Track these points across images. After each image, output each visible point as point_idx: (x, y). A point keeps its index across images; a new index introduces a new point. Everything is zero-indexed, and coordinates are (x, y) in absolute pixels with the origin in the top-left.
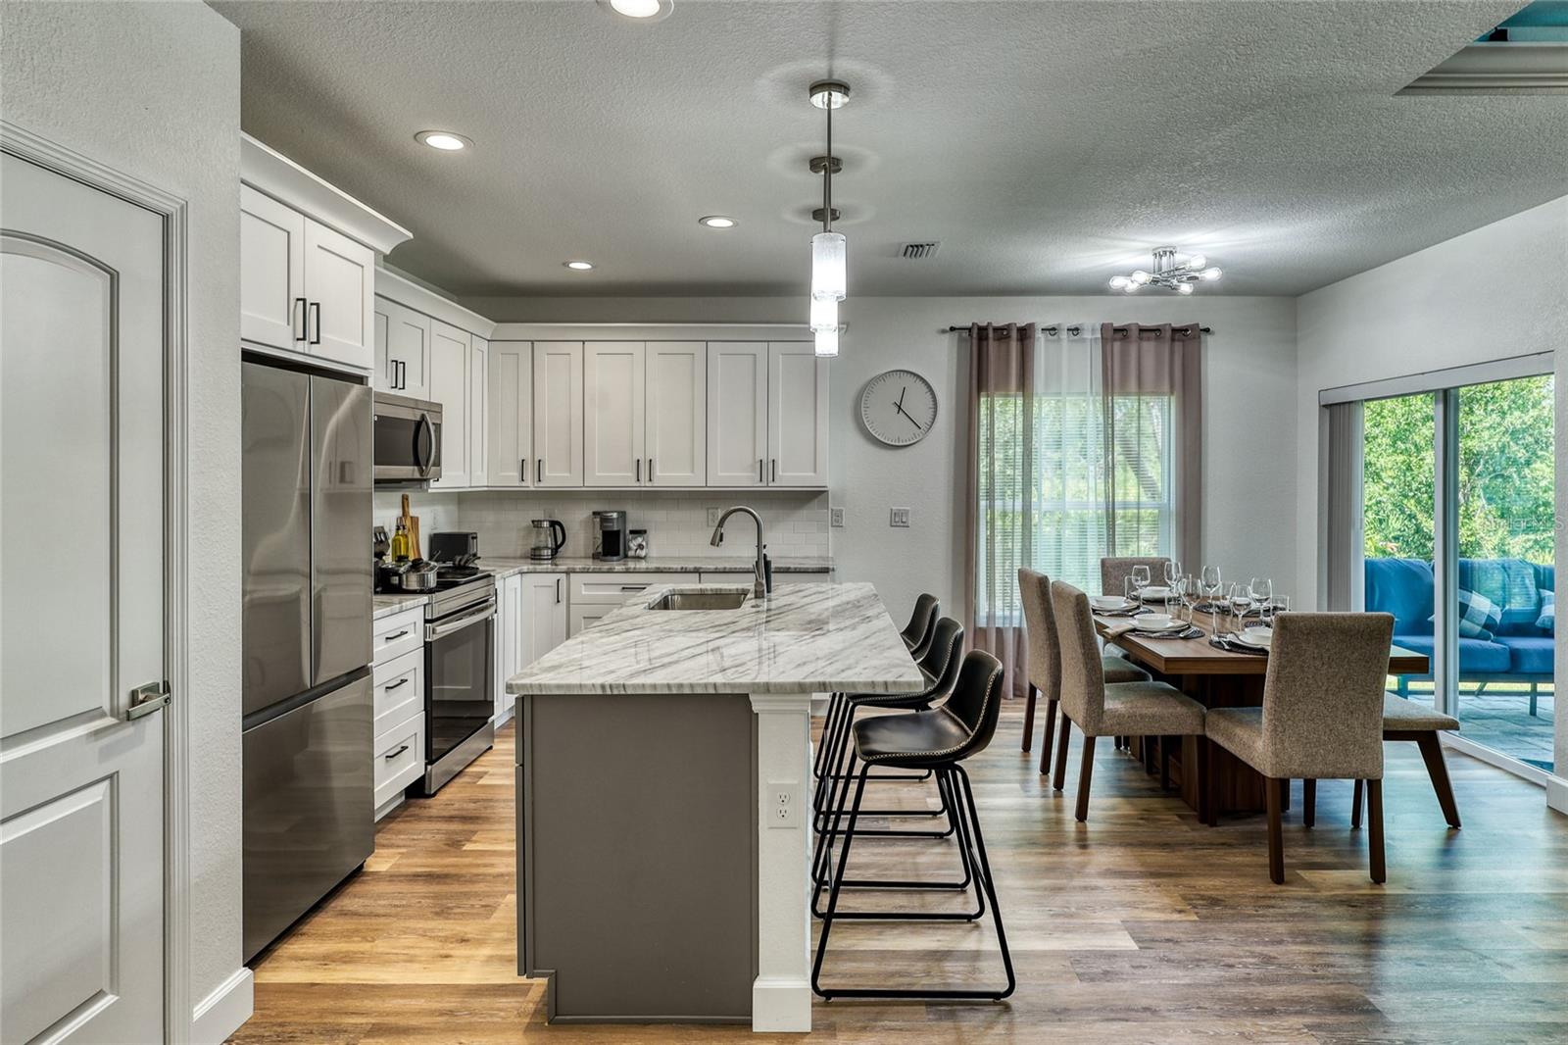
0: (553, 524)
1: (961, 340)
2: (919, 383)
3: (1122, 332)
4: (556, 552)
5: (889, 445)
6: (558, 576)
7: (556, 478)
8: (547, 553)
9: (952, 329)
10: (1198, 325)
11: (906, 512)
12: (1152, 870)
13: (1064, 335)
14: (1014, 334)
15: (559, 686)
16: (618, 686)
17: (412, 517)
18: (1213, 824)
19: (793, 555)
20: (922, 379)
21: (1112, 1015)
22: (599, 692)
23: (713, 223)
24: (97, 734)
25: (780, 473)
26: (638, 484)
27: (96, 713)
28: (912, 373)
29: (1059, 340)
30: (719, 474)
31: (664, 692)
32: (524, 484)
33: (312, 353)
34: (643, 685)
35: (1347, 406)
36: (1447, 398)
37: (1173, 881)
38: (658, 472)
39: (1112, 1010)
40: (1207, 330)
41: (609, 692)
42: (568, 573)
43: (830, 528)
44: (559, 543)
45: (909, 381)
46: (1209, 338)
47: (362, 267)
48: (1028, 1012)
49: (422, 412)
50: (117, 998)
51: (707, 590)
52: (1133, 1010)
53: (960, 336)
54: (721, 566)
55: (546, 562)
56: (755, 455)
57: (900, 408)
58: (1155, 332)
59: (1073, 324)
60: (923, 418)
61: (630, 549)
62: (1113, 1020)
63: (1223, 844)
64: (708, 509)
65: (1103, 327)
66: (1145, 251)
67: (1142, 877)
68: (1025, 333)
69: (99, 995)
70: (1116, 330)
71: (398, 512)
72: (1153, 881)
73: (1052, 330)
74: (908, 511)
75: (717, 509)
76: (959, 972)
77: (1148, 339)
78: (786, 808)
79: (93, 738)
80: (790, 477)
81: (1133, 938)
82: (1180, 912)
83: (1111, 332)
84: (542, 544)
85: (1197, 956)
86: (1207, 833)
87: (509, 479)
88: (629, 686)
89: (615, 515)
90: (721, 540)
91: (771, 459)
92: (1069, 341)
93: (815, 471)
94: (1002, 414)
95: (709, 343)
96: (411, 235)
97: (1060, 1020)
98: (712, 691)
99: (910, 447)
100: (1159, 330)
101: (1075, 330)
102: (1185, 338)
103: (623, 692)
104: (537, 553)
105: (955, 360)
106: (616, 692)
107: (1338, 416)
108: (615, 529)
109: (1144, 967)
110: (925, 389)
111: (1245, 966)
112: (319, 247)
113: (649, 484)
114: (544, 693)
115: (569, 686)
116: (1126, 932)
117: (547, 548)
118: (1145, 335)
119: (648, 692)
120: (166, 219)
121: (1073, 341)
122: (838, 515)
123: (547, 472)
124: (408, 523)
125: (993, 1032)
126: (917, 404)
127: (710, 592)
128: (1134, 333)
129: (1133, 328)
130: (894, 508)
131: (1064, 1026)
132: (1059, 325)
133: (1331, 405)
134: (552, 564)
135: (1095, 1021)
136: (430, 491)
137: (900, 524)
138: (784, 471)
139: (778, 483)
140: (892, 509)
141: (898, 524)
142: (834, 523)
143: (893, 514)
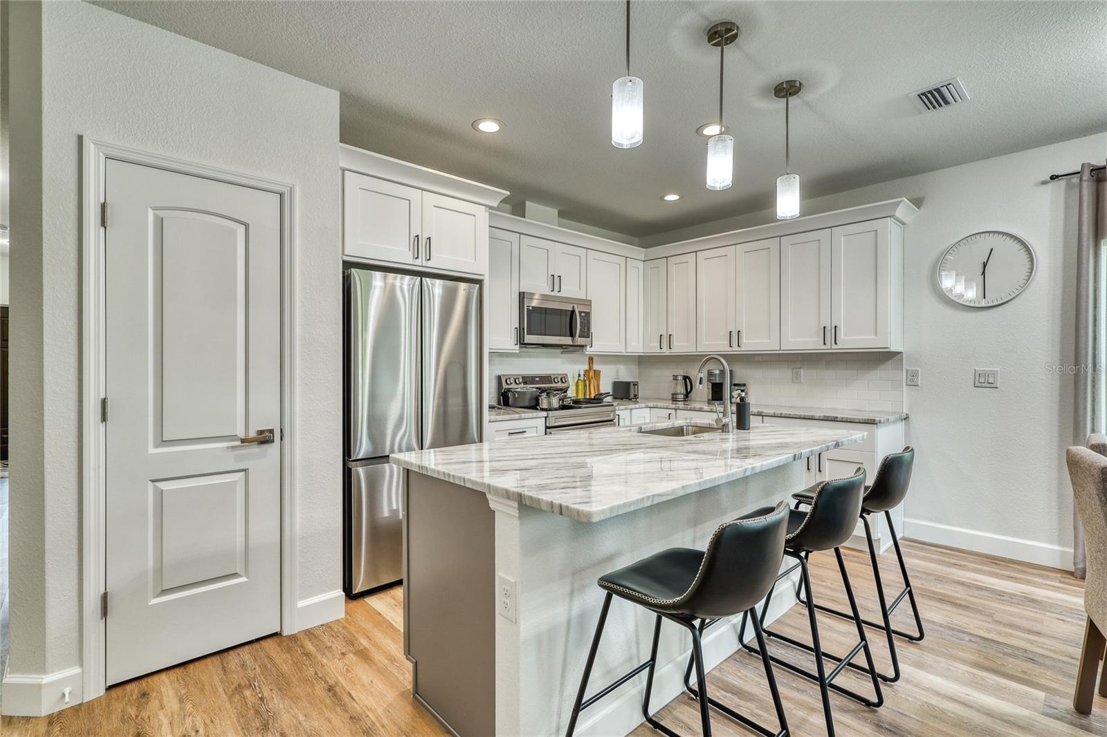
0: (685, 378)
1: (1067, 187)
2: (1010, 241)
4: (687, 397)
6: (670, 411)
7: (681, 346)
8: (681, 397)
9: (1053, 178)
11: (994, 374)
17: (595, 371)
19: (867, 409)
20: (1014, 236)
24: (233, 448)
25: (842, 337)
26: (730, 349)
27: (232, 438)
28: (1003, 234)
30: (790, 340)
32: (662, 351)
33: (428, 266)
38: (744, 340)
42: (676, 409)
43: (905, 386)
44: (689, 390)
45: (997, 242)
47: (474, 216)
49: (573, 305)
50: (247, 580)
53: (1067, 183)
54: (778, 412)
55: (680, 403)
56: (819, 322)
61: (733, 397)
64: (793, 369)
69: (235, 575)
71: (587, 367)
74: (996, 371)
75: (800, 368)
78: (507, 601)
79: (230, 450)
80: (848, 341)
84: (679, 392)
87: (653, 349)
89: (717, 372)
91: (833, 324)
93: (876, 335)
95: (782, 238)
96: (508, 193)
99: (999, 307)
104: (675, 396)
108: (718, 382)
110: (1018, 246)
112: (435, 206)
113: (738, 349)
117: (681, 394)
120: (281, 195)
122: (913, 375)
123: (675, 343)
124: (592, 374)
126: (1008, 263)
130: (978, 370)
134: (684, 404)
136: (587, 353)
137: (986, 385)
138: (845, 335)
139: (840, 345)
140: (975, 370)
141: (984, 385)
142: (909, 383)
143: (977, 375)
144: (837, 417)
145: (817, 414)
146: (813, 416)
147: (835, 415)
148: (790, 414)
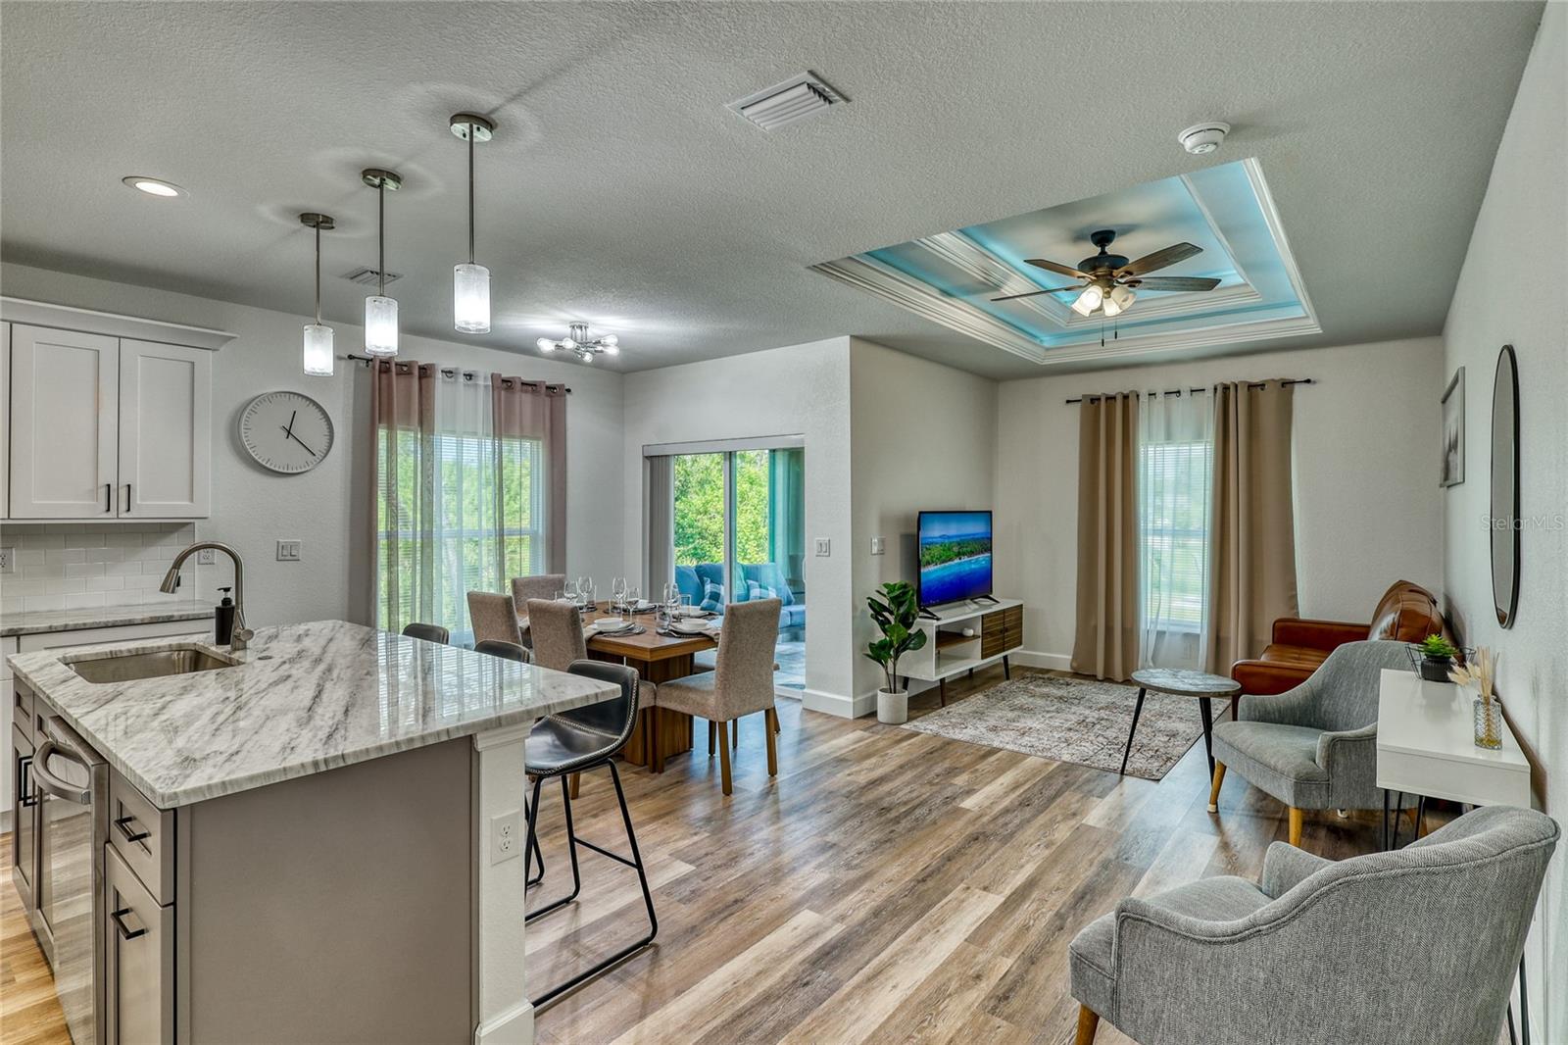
1: (357, 369)
2: (312, 408)
3: (508, 383)
5: (269, 470)
9: (351, 357)
10: (563, 385)
11: (297, 545)
12: (653, 815)
13: (462, 379)
14: (416, 372)
15: (251, 778)
16: (335, 758)
18: (661, 771)
20: (315, 404)
21: (722, 916)
22: (311, 771)
23: (143, 186)
25: (138, 502)
28: (307, 398)
29: (456, 381)
30: (34, 501)
31: (392, 752)
34: (367, 750)
35: (664, 458)
36: (730, 456)
37: (672, 817)
39: (719, 913)
40: (569, 391)
41: (323, 768)
43: (196, 566)
45: (299, 405)
46: (568, 396)
48: (673, 941)
51: (121, 651)
52: (729, 906)
53: (357, 365)
56: (98, 478)
57: (289, 433)
58: (531, 386)
59: (468, 369)
60: (318, 443)
62: (726, 918)
63: (678, 782)
65: (492, 375)
66: (563, 322)
67: (654, 821)
68: (425, 372)
70: (504, 381)
72: (661, 821)
73: (448, 373)
74: (299, 543)
76: (599, 942)
77: (526, 392)
78: (509, 839)
80: (148, 507)
81: (686, 862)
82: (696, 834)
83: (500, 381)
85: (730, 857)
86: (661, 779)
88: (348, 754)
90: (178, 585)
91: (123, 482)
92: (465, 385)
93: (192, 500)
94: (400, 449)
95: (16, 325)
97: (697, 936)
98: (444, 738)
99: (302, 475)
100: (535, 385)
101: (469, 376)
102: (555, 393)
103: (342, 764)
105: (352, 390)
106: (332, 766)
107: (657, 464)
109: (710, 877)
110: (319, 415)
111: (759, 851)
114: (229, 792)
115: (267, 775)
116: (678, 861)
118: (525, 387)
119: (373, 756)
121: (468, 385)
125: (665, 967)
126: (310, 428)
127: (125, 654)
128: (518, 386)
129: (517, 380)
130: (281, 540)
131: (703, 938)
132: (457, 369)
133: (651, 457)
135: (717, 924)
137: (289, 558)
138: (142, 499)
139: (134, 513)
140: (278, 542)
141: (287, 558)
142: (203, 561)
143: (280, 548)
144: (172, 616)
145: (138, 617)
146: (130, 620)
147: (170, 614)
148: (85, 624)
